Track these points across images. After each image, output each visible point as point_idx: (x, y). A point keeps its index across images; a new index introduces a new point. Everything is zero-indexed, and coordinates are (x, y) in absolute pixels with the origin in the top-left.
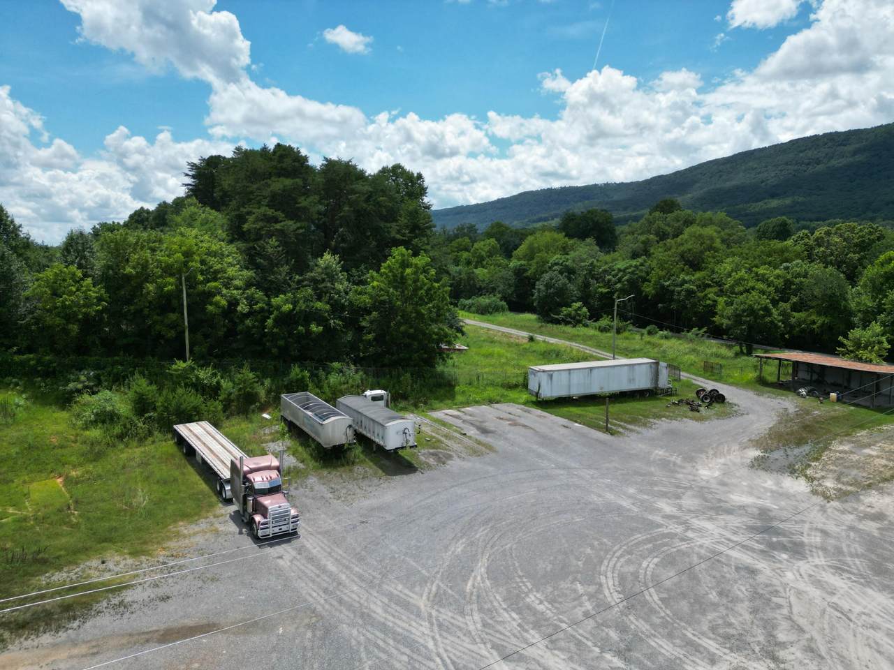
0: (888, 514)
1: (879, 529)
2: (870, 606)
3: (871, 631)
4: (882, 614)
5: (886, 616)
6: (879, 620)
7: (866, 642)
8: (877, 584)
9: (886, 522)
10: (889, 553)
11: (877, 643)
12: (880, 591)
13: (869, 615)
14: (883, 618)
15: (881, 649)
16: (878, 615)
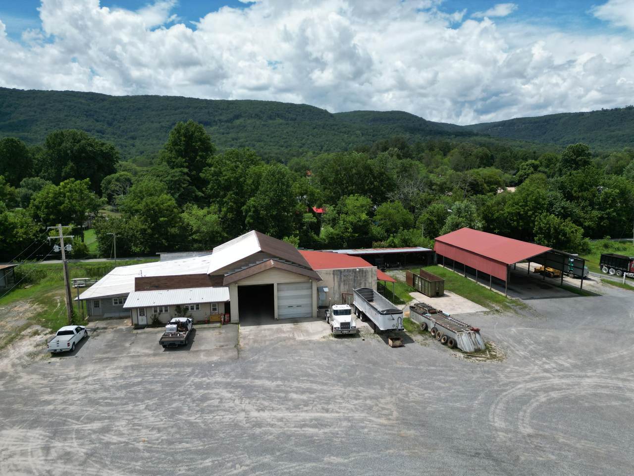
0: (7, 371)
1: (3, 385)
2: (6, 443)
3: (10, 459)
4: (16, 443)
5: (18, 443)
6: (13, 449)
7: (8, 469)
8: (9, 424)
9: (7, 378)
10: (13, 398)
11: (15, 465)
12: (11, 428)
13: (7, 449)
14: (16, 445)
15: (19, 468)
16: (13, 445)
